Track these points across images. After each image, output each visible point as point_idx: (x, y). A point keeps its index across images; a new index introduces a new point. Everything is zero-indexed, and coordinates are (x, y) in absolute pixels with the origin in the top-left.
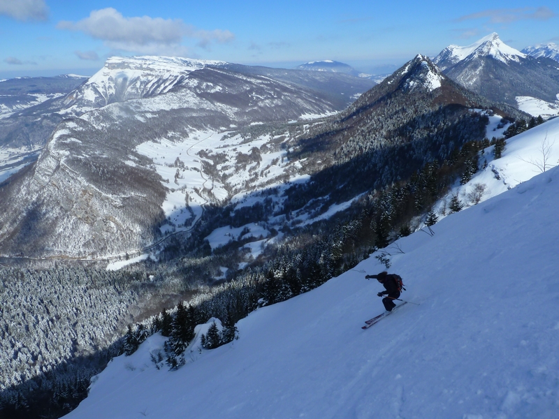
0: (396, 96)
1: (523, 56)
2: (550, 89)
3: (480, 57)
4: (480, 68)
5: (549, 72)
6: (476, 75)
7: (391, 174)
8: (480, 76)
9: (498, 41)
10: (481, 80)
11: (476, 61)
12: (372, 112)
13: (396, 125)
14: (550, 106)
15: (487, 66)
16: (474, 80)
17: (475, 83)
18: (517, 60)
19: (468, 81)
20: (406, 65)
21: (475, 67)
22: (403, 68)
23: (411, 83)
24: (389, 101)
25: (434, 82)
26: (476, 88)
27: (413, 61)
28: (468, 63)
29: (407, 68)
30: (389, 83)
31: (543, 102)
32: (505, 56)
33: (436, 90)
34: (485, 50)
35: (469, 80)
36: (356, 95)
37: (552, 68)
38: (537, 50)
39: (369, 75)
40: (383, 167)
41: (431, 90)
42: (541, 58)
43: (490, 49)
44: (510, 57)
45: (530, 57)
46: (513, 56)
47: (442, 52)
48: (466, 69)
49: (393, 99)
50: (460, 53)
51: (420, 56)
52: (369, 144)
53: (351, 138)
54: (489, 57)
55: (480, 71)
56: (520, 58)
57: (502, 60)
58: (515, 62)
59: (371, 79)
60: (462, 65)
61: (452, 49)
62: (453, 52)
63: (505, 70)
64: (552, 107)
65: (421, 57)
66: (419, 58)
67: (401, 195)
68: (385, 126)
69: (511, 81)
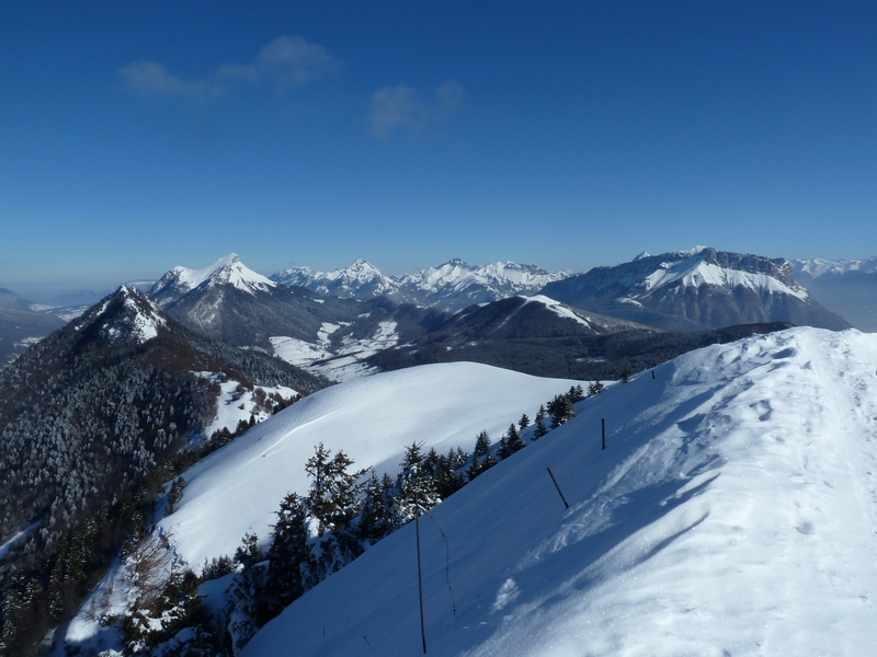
0: (87, 351)
1: (272, 284)
2: (309, 326)
3: (217, 285)
4: (220, 300)
5: (306, 304)
6: (214, 310)
7: (82, 485)
8: (220, 312)
9: (239, 264)
10: (222, 316)
11: (212, 291)
12: (48, 377)
13: (88, 400)
14: (311, 348)
15: (227, 298)
16: (213, 316)
17: (214, 320)
18: (266, 290)
19: (204, 318)
20: (103, 302)
21: (211, 300)
22: (98, 307)
23: (112, 331)
24: (77, 359)
25: (147, 329)
26: (216, 328)
27: (114, 294)
28: (202, 292)
29: (105, 307)
30: (77, 328)
31: (302, 342)
32: (250, 285)
33: (150, 342)
34: (223, 275)
35: (206, 317)
36: (25, 341)
37: (308, 299)
38: (290, 276)
39: (49, 307)
40: (66, 475)
41: (142, 342)
42: (294, 287)
43: (229, 275)
44: (256, 285)
45: (282, 286)
46: (260, 285)
47: (165, 276)
48: (200, 302)
49: (83, 355)
50: (190, 278)
51: (124, 289)
52: (41, 434)
53: (10, 425)
54: (229, 286)
55: (219, 305)
56: (269, 287)
57: (247, 289)
58: (263, 291)
59: (54, 312)
60: (195, 296)
61: (179, 273)
62: (180, 278)
63: (252, 302)
64: (315, 349)
65: (126, 291)
66: (124, 292)
67: (28, 595)
68: (71, 402)
69: (261, 318)
